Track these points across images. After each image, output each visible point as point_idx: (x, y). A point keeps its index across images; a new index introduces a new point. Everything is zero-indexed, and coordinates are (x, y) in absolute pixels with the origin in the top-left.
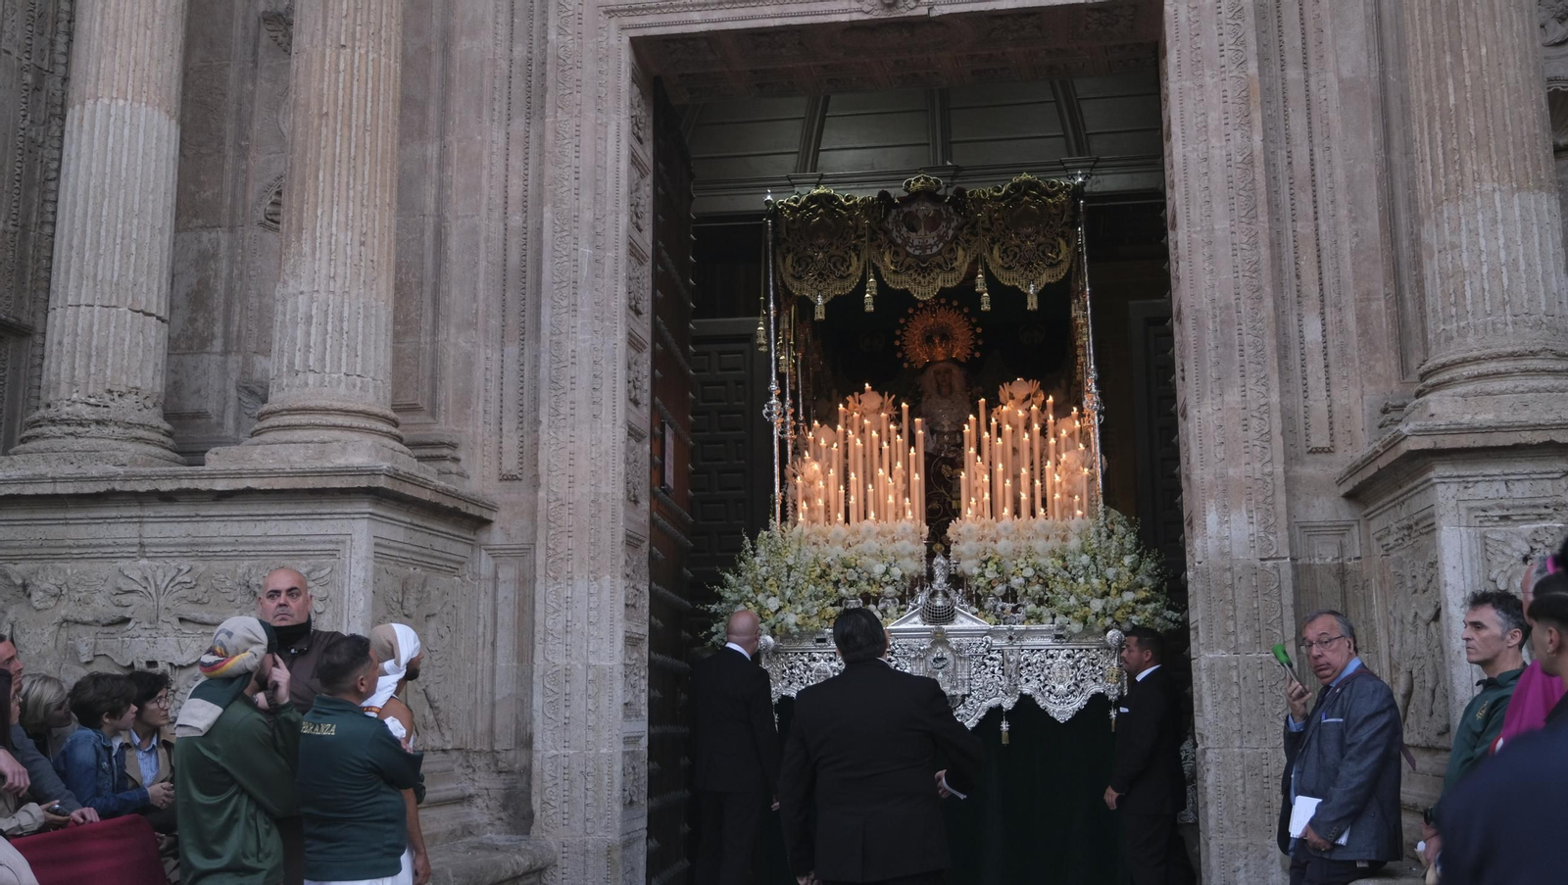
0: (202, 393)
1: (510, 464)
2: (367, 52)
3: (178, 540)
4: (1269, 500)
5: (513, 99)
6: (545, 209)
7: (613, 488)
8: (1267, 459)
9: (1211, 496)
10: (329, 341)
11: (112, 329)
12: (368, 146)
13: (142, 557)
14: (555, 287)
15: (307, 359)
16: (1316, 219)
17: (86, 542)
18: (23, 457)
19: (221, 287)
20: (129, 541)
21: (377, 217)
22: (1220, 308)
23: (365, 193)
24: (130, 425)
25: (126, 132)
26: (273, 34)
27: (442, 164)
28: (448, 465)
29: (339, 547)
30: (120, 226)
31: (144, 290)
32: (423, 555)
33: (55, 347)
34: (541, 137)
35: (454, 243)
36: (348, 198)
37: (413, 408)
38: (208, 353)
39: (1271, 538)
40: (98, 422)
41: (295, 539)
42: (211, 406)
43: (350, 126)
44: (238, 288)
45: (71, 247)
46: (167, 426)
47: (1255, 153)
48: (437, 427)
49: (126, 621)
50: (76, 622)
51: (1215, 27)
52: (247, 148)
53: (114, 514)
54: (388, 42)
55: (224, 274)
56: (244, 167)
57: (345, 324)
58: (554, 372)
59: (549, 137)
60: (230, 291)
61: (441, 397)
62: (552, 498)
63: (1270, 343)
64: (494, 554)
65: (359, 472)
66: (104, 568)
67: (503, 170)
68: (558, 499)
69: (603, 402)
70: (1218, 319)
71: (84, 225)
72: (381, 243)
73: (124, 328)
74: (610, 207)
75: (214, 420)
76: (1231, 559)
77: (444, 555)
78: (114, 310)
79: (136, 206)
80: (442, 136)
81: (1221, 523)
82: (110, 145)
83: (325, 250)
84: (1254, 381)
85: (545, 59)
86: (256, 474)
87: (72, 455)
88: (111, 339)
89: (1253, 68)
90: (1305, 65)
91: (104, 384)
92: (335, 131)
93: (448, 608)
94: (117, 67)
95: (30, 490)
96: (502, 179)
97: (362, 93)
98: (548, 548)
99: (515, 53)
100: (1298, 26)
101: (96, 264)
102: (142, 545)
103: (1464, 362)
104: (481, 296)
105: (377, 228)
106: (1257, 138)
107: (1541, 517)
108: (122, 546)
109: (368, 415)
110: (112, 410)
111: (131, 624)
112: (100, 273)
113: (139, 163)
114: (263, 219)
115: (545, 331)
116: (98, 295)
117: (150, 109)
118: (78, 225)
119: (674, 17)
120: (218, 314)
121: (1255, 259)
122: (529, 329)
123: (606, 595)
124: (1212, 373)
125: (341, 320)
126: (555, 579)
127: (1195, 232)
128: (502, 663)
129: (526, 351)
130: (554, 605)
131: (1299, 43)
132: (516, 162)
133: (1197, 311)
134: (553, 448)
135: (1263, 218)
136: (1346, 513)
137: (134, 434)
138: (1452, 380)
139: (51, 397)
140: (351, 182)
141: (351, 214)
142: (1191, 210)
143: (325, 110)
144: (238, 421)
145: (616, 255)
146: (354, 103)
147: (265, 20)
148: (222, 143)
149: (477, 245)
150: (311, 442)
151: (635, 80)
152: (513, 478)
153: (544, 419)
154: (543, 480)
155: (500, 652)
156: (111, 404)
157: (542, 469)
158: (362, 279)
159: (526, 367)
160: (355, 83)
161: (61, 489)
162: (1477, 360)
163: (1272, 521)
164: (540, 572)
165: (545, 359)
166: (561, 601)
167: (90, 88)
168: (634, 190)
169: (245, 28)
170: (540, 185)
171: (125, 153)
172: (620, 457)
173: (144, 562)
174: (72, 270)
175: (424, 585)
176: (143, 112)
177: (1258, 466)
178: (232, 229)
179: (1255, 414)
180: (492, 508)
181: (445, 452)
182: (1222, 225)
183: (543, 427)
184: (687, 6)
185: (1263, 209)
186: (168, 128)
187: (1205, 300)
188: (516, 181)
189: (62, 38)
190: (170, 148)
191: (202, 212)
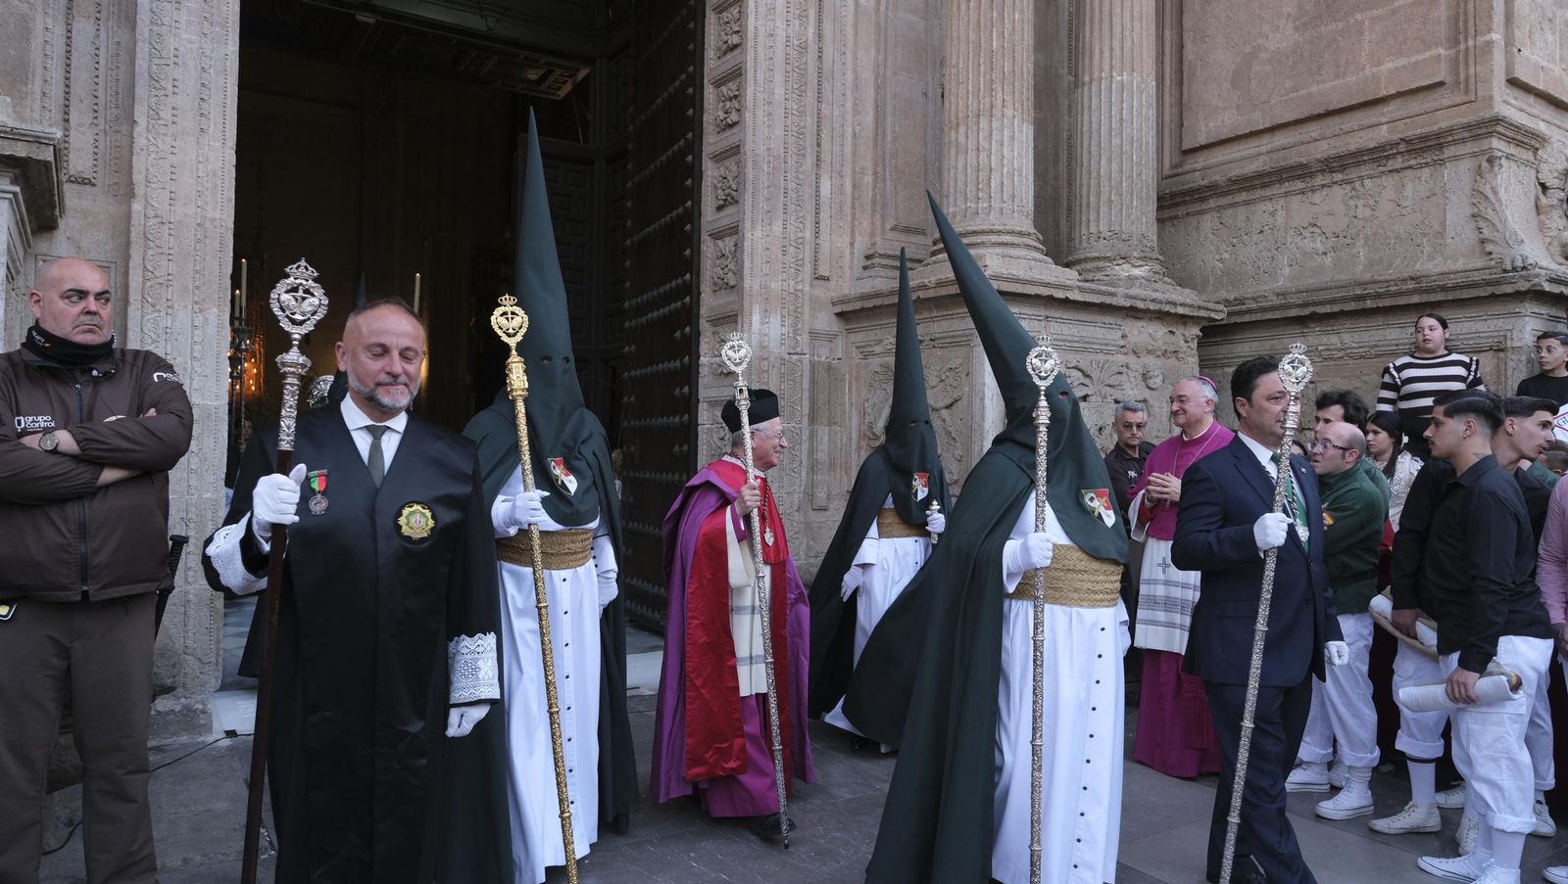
4: (799, 310)
8: (799, 278)
9: (756, 302)
22: (774, 157)
39: (798, 338)
47: (809, 42)
58: (154, 68)
62: (150, 213)
63: (808, 192)
68: (157, 216)
69: (211, 116)
76: (768, 352)
81: (762, 323)
84: (793, 218)
98: (145, 269)
106: (811, 30)
115: (144, 17)
121: (802, 124)
123: (211, 329)
124: (763, 205)
126: (154, 305)
127: (759, 91)
129: (103, 34)
130: (152, 334)
133: (756, 154)
134: (153, 156)
135: (812, 94)
136: (835, 326)
138: (983, 243)
142: (758, 73)
152: (84, 182)
153: (141, 121)
154: (139, 190)
157: (138, 177)
159: (104, 53)
162: (999, 232)
163: (799, 326)
164: (133, 296)
165: (143, 49)
166: (160, 331)
177: (792, 283)
179: (792, 243)
182: (779, 92)
183: (139, 130)
185: (812, 87)
187: (763, 147)
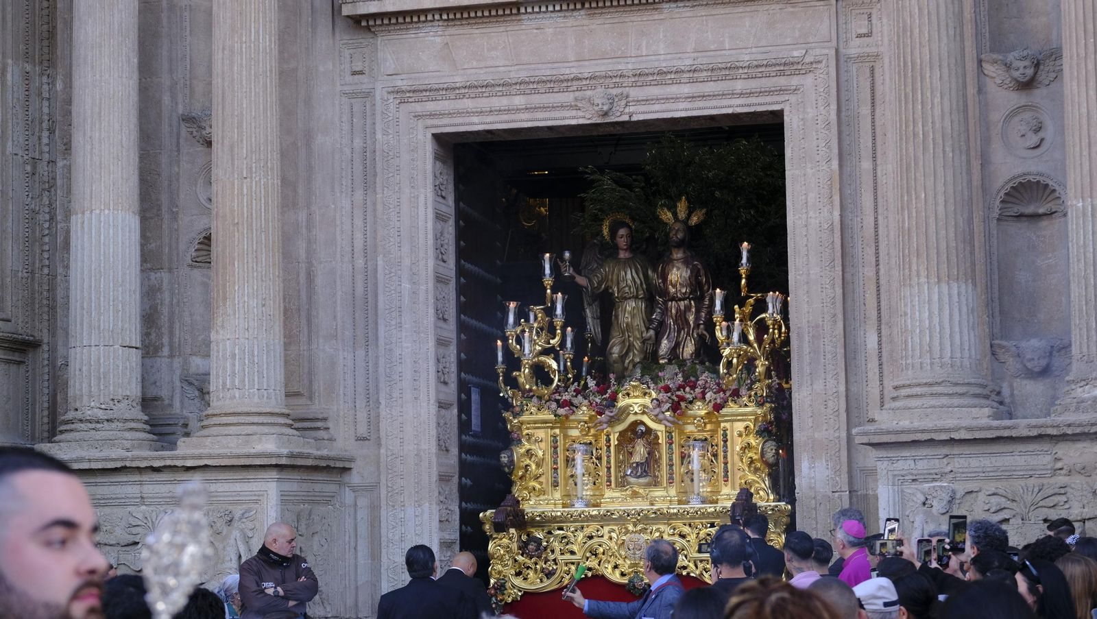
0: (158, 384)
1: (362, 430)
2: (260, 179)
3: (164, 495)
4: (838, 454)
5: (354, 177)
6: (378, 259)
7: (429, 445)
8: (837, 427)
9: (805, 451)
10: (247, 369)
11: (112, 361)
12: (264, 242)
13: (142, 505)
14: (387, 312)
15: (234, 381)
16: (877, 265)
17: (108, 496)
18: (66, 444)
19: (165, 311)
20: (135, 495)
21: (271, 287)
22: (813, 327)
23: (264, 273)
24: (126, 420)
25: (111, 231)
26: (189, 130)
27: (309, 228)
28: (322, 434)
29: (261, 498)
30: (111, 293)
31: (128, 332)
32: (308, 496)
33: (77, 373)
34: (374, 204)
35: (319, 281)
36: (253, 277)
37: (297, 394)
38: (160, 357)
39: (838, 478)
40: (108, 420)
41: (234, 494)
42: (164, 393)
43: (252, 230)
44: (177, 312)
45: (83, 308)
46: (146, 418)
47: (835, 224)
48: (313, 407)
49: (136, 543)
50: (106, 545)
51: (814, 133)
52: (177, 213)
53: (125, 480)
54: (272, 169)
55: (167, 301)
56: (176, 227)
57: (256, 358)
58: (388, 370)
59: (379, 207)
60: (172, 314)
61: (315, 386)
62: (390, 453)
63: (840, 351)
64: (354, 489)
65: (270, 455)
66: (120, 512)
67: (350, 227)
68: (393, 455)
69: (421, 388)
70: (811, 335)
71: (90, 294)
72: (274, 302)
73: (118, 359)
74: (422, 255)
75: (166, 402)
76: (815, 492)
77: (322, 494)
78: (112, 348)
79: (120, 279)
80: (308, 206)
81: (810, 468)
82: (102, 241)
83: (242, 312)
84: (831, 376)
85: (375, 148)
86: (210, 457)
87: (96, 442)
88: (112, 367)
89: (835, 164)
90: (874, 158)
91: (109, 395)
92: (243, 233)
93: (326, 526)
94: (103, 189)
96: (350, 233)
97: (258, 207)
99: (355, 144)
101: (99, 320)
102: (142, 498)
103: (903, 386)
104: (339, 315)
105: (272, 293)
106: (837, 213)
107: (934, 480)
108: (131, 498)
109: (272, 414)
110: (115, 411)
111: (140, 545)
112: (102, 325)
113: (120, 251)
114: (190, 262)
115: (381, 342)
116: (102, 340)
117: (123, 213)
118: (86, 294)
119: (460, 120)
120: (165, 330)
121: (833, 295)
122: (371, 339)
123: (426, 516)
124: (807, 370)
125: (253, 356)
126: (393, 506)
127: (799, 275)
128: (361, 561)
129: (370, 353)
130: (393, 523)
131: (870, 144)
132: (359, 222)
133: (798, 328)
134: (389, 420)
135: (839, 268)
137: (129, 427)
139: (78, 405)
140: (255, 267)
141: (255, 288)
142: (797, 260)
143: (236, 221)
144: (182, 402)
145: (427, 286)
146: (254, 215)
147: (183, 120)
148: (159, 209)
149: (335, 282)
150: (240, 435)
151: (437, 158)
152: (365, 439)
153: (383, 401)
154: (383, 442)
155: (360, 554)
156: (114, 407)
157: (382, 434)
158: (264, 328)
159: (370, 364)
160: (254, 201)
161: (94, 466)
163: (839, 467)
164: (383, 503)
165: (382, 361)
166: (397, 521)
167: (87, 204)
168: (438, 236)
169: (170, 126)
170: (375, 238)
171: (111, 246)
172: (433, 425)
173: (144, 507)
174: (85, 324)
175: (310, 515)
176: (120, 217)
177: (832, 432)
178: (170, 270)
179: (831, 398)
180: (351, 460)
181: (319, 424)
182: (815, 271)
183: (382, 407)
184: (469, 113)
185: (838, 262)
186: (134, 222)
187: (805, 321)
188: (359, 236)
189: (45, 134)
190: (136, 236)
191: (150, 259)
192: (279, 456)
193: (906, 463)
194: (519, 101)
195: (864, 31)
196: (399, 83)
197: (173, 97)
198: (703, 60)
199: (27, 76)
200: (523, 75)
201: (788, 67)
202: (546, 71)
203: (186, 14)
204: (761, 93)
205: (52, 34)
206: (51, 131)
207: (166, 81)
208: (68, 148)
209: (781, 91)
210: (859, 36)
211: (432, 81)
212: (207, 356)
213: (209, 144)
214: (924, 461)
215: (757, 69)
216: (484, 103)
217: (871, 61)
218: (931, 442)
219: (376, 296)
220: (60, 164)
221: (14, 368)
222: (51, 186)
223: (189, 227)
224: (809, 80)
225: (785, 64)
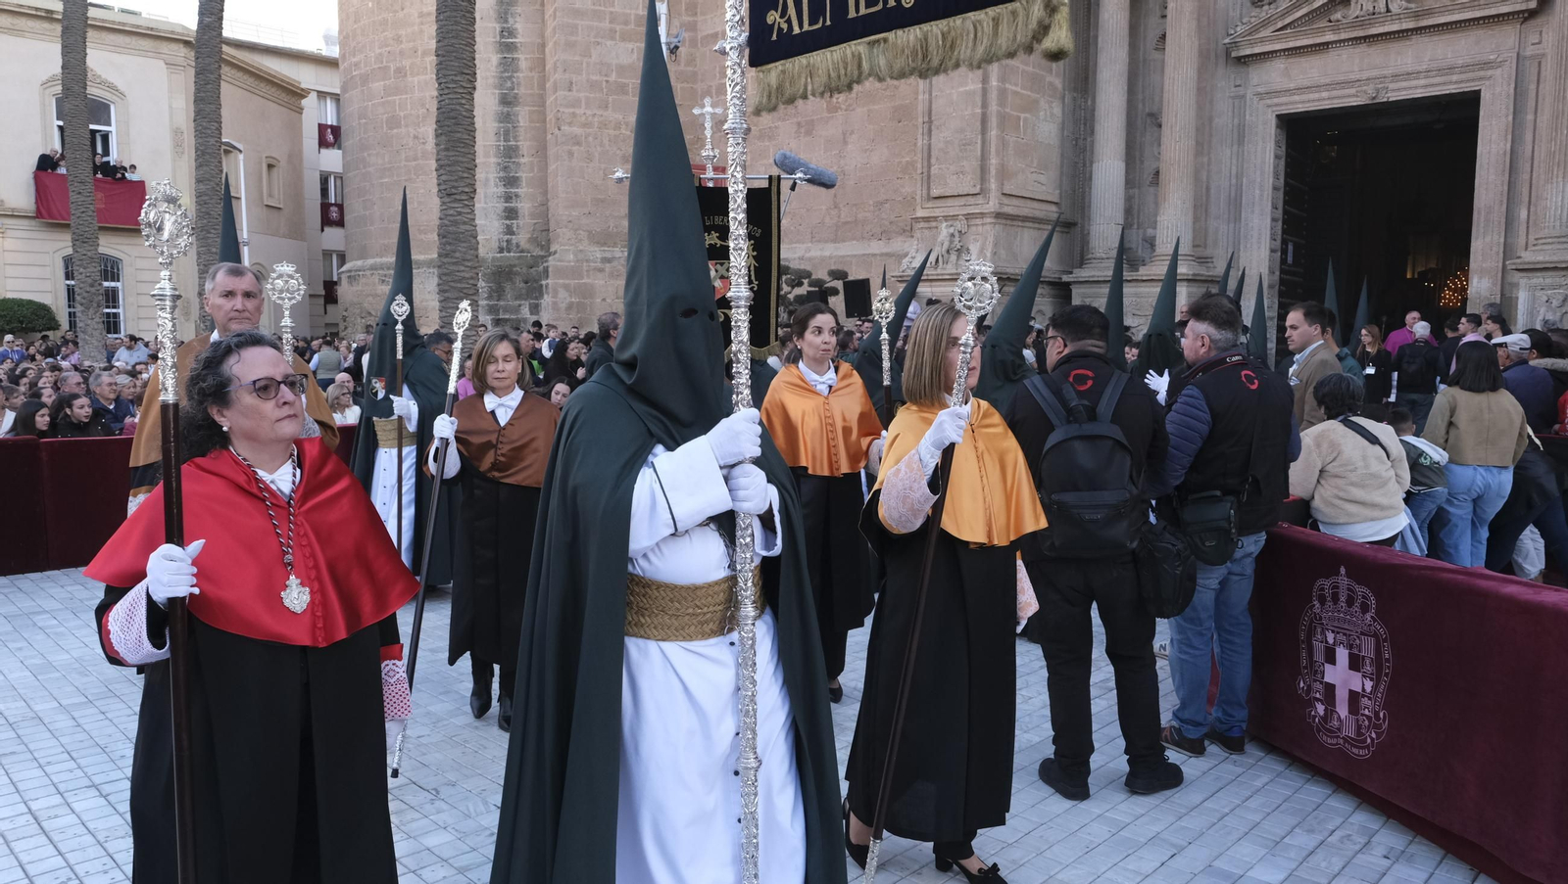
4: (1496, 274)
5: (1233, 139)
6: (1244, 179)
8: (1497, 260)
11: (1110, 231)
14: (1247, 205)
16: (1531, 173)
19: (1136, 207)
21: (1188, 194)
22: (1488, 207)
23: (1185, 188)
25: (1112, 170)
26: (1151, 120)
27: (1209, 165)
28: (1210, 265)
30: (1111, 200)
31: (1118, 218)
33: (1093, 237)
34: (1243, 151)
35: (1212, 191)
36: (1179, 190)
38: (1131, 228)
40: (1107, 258)
42: (1134, 246)
45: (1097, 207)
48: (1207, 252)
51: (1499, 101)
52: (1144, 160)
54: (1191, 137)
55: (1137, 202)
56: (1143, 167)
57: (1179, 229)
58: (1245, 234)
59: (1246, 153)
63: (1503, 220)
67: (1230, 164)
70: (1486, 211)
71: (1101, 200)
72: (1189, 201)
74: (1266, 176)
76: (1479, 295)
78: (1110, 225)
79: (1115, 193)
80: (1209, 154)
81: (1478, 283)
82: (1107, 175)
83: (1173, 207)
84: (1496, 233)
85: (1245, 124)
86: (1154, 275)
88: (1108, 234)
89: (1511, 118)
90: (1536, 113)
91: (1105, 247)
94: (1108, 150)
95: (1091, 279)
96: (1229, 167)
97: (1184, 156)
99: (1235, 122)
100: (1534, 99)
101: (1104, 212)
103: (1541, 238)
104: (1222, 208)
105: (1188, 197)
106: (1509, 145)
107: (1555, 289)
109: (1186, 255)
110: (1110, 254)
112: (1105, 214)
113: (1116, 179)
114: (1149, 184)
115: (1243, 220)
116: (1105, 221)
117: (1118, 161)
118: (1099, 200)
119: (1291, 107)
120: (1135, 216)
121: (1502, 188)
122: (1237, 219)
129: (1237, 226)
131: (1534, 105)
132: (1234, 161)
134: (1245, 258)
135: (1507, 175)
139: (1093, 251)
140: (1180, 185)
141: (1180, 195)
143: (1172, 163)
145: (1268, 192)
149: (1221, 191)
151: (1278, 127)
153: (1242, 249)
156: (1107, 252)
157: (1241, 265)
158: (1184, 214)
159: (1236, 231)
160: (1181, 153)
161: (1100, 279)
162: (1545, 238)
165: (1242, 229)
167: (1101, 158)
168: (1276, 167)
170: (1242, 169)
171: (1112, 177)
174: (1098, 214)
176: (1116, 163)
178: (1139, 188)
179: (1495, 245)
181: (1209, 260)
182: (1492, 177)
183: (1242, 251)
184: (1296, 103)
185: (1507, 171)
186: (1122, 165)
187: (1483, 204)
188: (1234, 168)
189: (1082, 126)
190: (1123, 172)
191: (1130, 183)
192: (1188, 275)
193: (1538, 279)
194: (1325, 94)
195: (1537, 41)
196: (1259, 90)
197: (1144, 105)
198: (1434, 65)
199: (1074, 99)
200: (1328, 81)
201: (1487, 65)
202: (1341, 78)
203: (1152, 63)
204: (1468, 81)
205: (1086, 78)
206: (1085, 124)
207: (1140, 97)
208: (1092, 132)
209: (1481, 79)
210: (1533, 44)
211: (1278, 88)
212: (1155, 228)
213: (1160, 126)
214: (1549, 279)
215: (1466, 68)
216: (1305, 97)
217: (1539, 60)
218: (1555, 269)
219: (1241, 196)
220: (1089, 140)
221: (1065, 235)
222: (1085, 150)
223: (1149, 166)
224: (1499, 71)
225: (1485, 64)
